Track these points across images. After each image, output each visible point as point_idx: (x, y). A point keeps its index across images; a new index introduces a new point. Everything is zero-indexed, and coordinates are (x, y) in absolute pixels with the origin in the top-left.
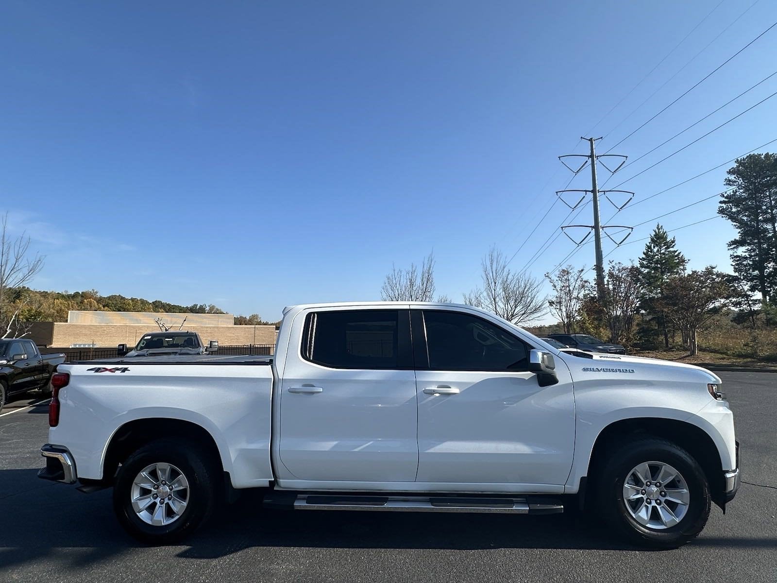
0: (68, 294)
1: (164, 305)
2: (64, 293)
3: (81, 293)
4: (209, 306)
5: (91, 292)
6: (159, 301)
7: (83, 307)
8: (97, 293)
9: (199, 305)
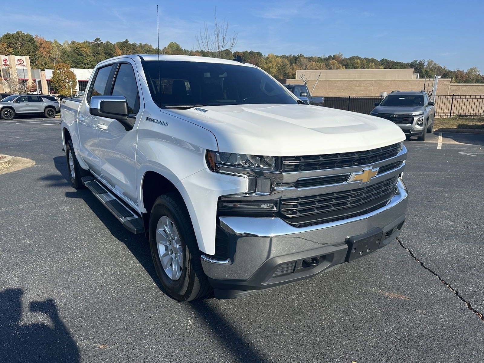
0: (325, 57)
1: (388, 63)
2: (323, 57)
3: (332, 57)
4: (428, 61)
5: (338, 55)
6: (385, 59)
7: (329, 67)
8: (342, 55)
9: (418, 61)
